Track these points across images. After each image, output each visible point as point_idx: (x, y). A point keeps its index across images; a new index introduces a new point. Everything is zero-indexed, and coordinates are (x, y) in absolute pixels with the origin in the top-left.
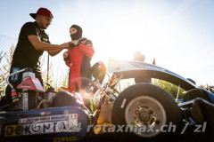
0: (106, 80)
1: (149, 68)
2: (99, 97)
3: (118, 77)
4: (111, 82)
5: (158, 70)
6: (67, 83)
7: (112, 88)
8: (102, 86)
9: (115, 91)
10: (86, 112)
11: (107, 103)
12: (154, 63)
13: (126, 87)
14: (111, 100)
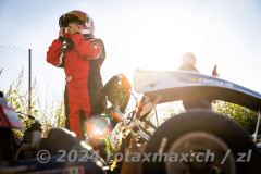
0: (132, 106)
1: (206, 82)
2: (120, 136)
3: (152, 100)
4: (141, 109)
5: (221, 85)
6: (63, 114)
7: (143, 119)
8: (125, 116)
9: (149, 124)
10: (99, 164)
11: (135, 146)
12: (215, 73)
13: (168, 116)
14: (142, 141)
